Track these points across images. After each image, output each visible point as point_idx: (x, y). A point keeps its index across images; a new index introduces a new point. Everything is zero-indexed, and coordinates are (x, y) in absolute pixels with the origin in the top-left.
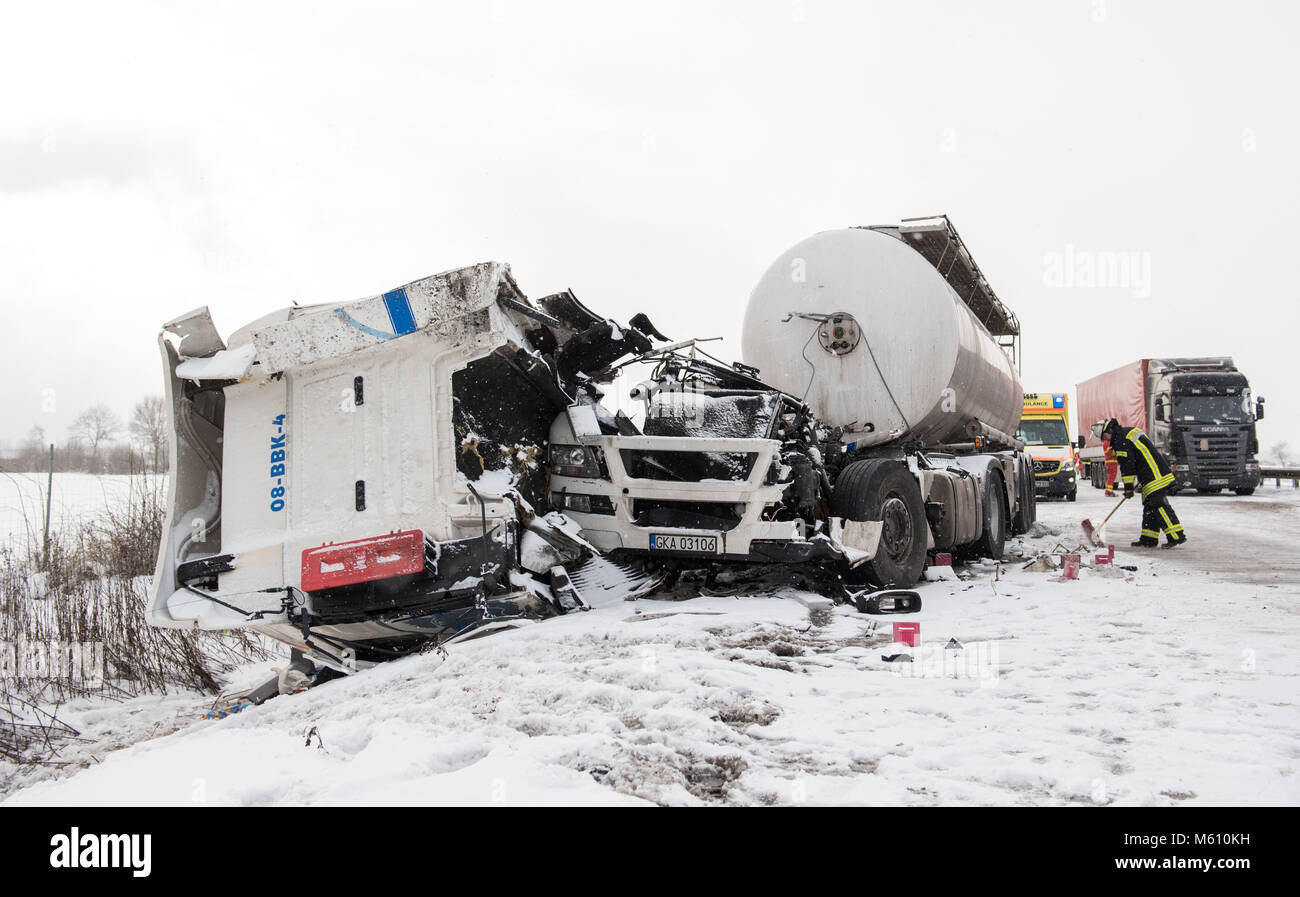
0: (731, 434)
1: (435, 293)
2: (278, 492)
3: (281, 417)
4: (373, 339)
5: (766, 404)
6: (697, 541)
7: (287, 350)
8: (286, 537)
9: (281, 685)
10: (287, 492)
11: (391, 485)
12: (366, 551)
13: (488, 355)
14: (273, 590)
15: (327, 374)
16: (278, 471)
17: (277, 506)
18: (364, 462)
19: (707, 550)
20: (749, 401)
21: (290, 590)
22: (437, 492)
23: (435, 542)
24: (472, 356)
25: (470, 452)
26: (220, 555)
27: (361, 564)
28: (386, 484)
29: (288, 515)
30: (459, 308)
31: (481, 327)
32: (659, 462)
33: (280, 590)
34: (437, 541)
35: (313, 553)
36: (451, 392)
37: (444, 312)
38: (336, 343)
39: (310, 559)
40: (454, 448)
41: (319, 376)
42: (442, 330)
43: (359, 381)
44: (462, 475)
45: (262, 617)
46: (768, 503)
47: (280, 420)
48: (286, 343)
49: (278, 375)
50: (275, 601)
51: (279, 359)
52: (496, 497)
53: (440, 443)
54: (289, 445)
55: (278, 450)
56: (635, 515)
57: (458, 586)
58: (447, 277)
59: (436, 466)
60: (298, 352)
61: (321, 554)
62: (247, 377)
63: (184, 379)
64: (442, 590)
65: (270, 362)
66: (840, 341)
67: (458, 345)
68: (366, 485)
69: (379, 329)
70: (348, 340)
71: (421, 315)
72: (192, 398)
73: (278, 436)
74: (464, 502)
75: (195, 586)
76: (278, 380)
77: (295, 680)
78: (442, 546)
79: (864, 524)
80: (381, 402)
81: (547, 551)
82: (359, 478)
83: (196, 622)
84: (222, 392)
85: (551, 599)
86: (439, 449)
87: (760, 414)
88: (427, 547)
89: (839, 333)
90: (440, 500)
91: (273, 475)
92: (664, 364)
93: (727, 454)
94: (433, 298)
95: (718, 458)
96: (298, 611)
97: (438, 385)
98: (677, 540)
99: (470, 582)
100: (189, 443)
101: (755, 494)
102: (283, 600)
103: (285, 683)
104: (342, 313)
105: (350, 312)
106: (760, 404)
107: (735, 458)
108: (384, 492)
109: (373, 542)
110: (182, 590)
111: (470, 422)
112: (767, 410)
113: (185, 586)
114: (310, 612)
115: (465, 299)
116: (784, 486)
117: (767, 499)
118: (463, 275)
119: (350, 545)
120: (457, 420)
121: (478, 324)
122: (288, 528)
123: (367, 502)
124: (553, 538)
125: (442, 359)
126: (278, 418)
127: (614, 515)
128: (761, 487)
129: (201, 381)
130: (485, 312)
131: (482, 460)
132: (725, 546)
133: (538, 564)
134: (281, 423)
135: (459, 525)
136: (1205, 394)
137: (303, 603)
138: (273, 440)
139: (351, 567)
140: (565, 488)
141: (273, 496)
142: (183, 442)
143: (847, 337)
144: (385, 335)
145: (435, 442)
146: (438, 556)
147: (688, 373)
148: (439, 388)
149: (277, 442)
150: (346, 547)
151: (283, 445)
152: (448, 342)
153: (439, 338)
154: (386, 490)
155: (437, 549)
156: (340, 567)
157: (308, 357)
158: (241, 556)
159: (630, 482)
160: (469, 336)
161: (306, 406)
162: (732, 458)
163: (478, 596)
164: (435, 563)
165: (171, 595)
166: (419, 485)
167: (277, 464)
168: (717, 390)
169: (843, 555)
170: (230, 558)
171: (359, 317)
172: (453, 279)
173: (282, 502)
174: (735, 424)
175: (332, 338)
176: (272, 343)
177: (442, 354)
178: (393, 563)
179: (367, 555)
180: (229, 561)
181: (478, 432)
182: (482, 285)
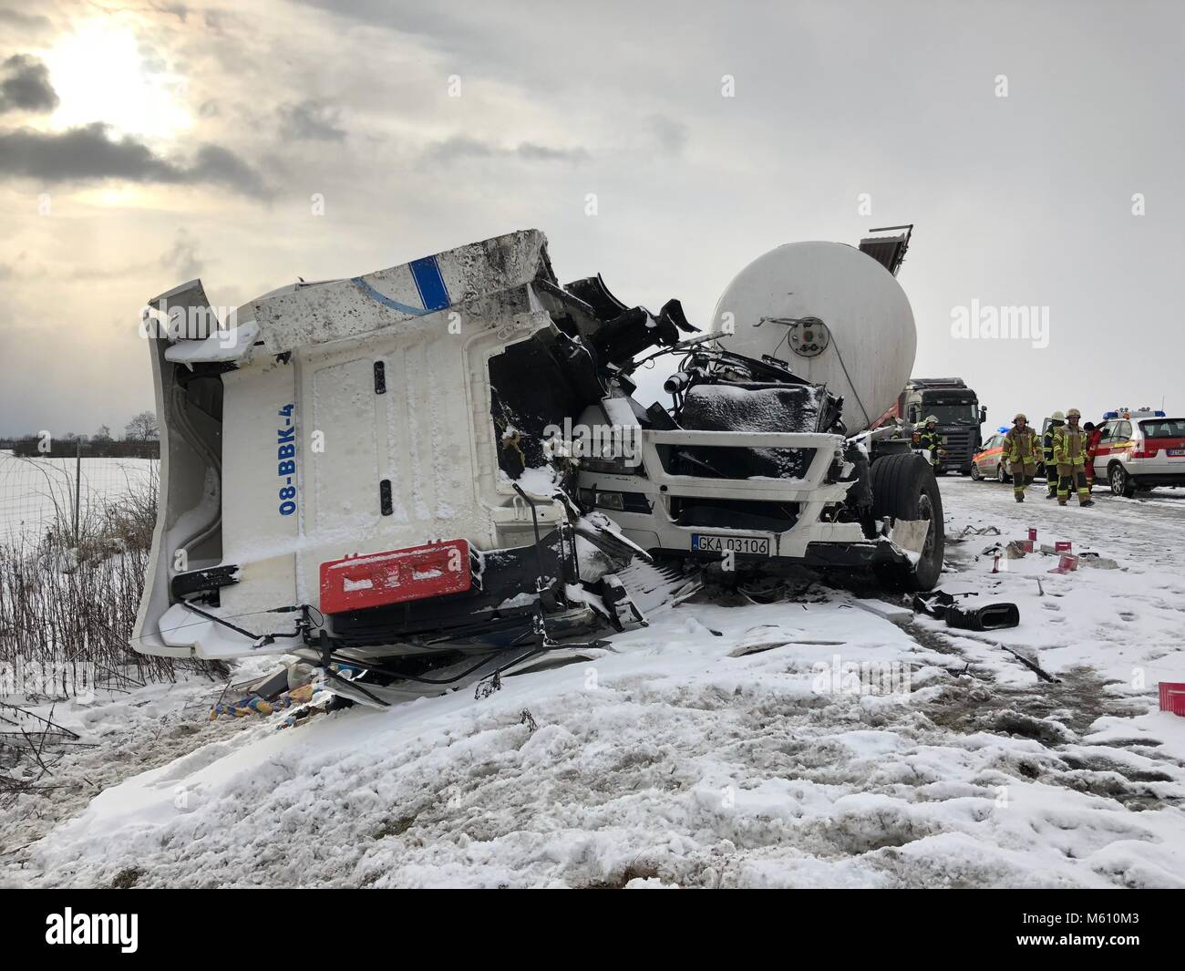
0: (776, 429)
1: (470, 263)
2: (288, 493)
3: (289, 408)
4: (399, 315)
5: (812, 396)
6: (746, 542)
7: (296, 325)
8: (300, 544)
9: (291, 679)
10: (298, 493)
11: (423, 485)
12: (400, 565)
13: (528, 338)
14: (285, 610)
15: (341, 359)
16: (287, 469)
17: (288, 508)
18: (390, 458)
19: (758, 552)
20: (792, 393)
21: (305, 608)
22: (477, 493)
23: (478, 552)
24: (510, 339)
25: (511, 447)
26: (222, 565)
27: (393, 581)
28: (417, 484)
29: (300, 519)
30: (498, 282)
31: (519, 307)
32: (696, 458)
33: (294, 609)
34: (480, 550)
35: (333, 567)
36: (488, 380)
37: (481, 285)
38: (355, 321)
39: (332, 576)
40: (494, 442)
41: (332, 361)
42: (475, 309)
43: (379, 365)
44: (503, 473)
45: (273, 641)
46: (827, 503)
47: (287, 410)
48: (294, 317)
49: (284, 357)
50: (288, 623)
51: (286, 336)
52: (546, 498)
53: (478, 437)
54: (299, 440)
55: (286, 444)
56: (674, 513)
57: (508, 603)
58: (484, 244)
59: (475, 463)
60: (310, 328)
61: (345, 568)
62: (249, 361)
63: (176, 364)
64: (490, 609)
65: (276, 340)
66: (810, 344)
67: (494, 327)
68: (393, 486)
69: (406, 303)
70: (369, 314)
71: (455, 288)
72: (185, 386)
73: (286, 429)
74: (508, 504)
75: (192, 601)
76: (285, 363)
77: (305, 674)
78: (486, 556)
79: (914, 523)
80: (407, 390)
81: (598, 557)
82: (384, 477)
83: (193, 648)
84: (220, 379)
85: (607, 613)
86: (477, 444)
87: (807, 407)
88: (473, 559)
89: (809, 336)
90: (482, 502)
91: (281, 473)
92: (691, 357)
93: (774, 449)
94: (468, 268)
95: (764, 453)
96: (316, 633)
97: (472, 371)
98: (724, 541)
99: (522, 599)
100: (183, 436)
101: (815, 493)
102: (298, 621)
103: (295, 677)
104: (360, 283)
105: (370, 282)
106: (804, 396)
107: (784, 454)
108: (414, 494)
109: (408, 554)
110: (178, 606)
111: (508, 415)
112: (814, 403)
113: (181, 600)
114: (330, 634)
115: (504, 271)
116: (849, 485)
117: (828, 499)
118: (502, 244)
119: (378, 558)
120: (496, 411)
121: (515, 304)
122: (302, 534)
123: (394, 505)
124: (602, 542)
125: (475, 343)
126: (285, 408)
127: (650, 513)
128: (820, 485)
129: (195, 364)
130: (523, 289)
131: (523, 456)
132: (778, 548)
133: (589, 572)
134: (289, 414)
135: (503, 531)
136: (946, 404)
137: (322, 625)
138: (280, 433)
139: (381, 584)
140: (595, 485)
141: (282, 497)
142: (176, 435)
143: (816, 340)
144: (413, 310)
145: (473, 436)
146: (483, 568)
147: (719, 366)
148: (473, 375)
149: (285, 436)
150: (373, 560)
151: (292, 438)
152: (481, 324)
153: (472, 319)
154: (416, 491)
155: (481, 560)
156: (366, 584)
157: (321, 334)
158: (246, 567)
159: (669, 478)
160: (506, 317)
161: (317, 394)
162: (779, 454)
163: (536, 617)
164: (479, 577)
165: (164, 613)
166: (456, 485)
167: (286, 460)
168: (751, 383)
169: (904, 557)
170: (233, 569)
171: (382, 288)
172: (491, 246)
173: (293, 505)
174: (779, 418)
175: (350, 312)
176: (278, 317)
177: (475, 337)
178: (433, 580)
179: (400, 570)
180: (232, 573)
181: (516, 425)
182: (522, 258)
